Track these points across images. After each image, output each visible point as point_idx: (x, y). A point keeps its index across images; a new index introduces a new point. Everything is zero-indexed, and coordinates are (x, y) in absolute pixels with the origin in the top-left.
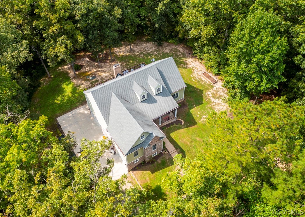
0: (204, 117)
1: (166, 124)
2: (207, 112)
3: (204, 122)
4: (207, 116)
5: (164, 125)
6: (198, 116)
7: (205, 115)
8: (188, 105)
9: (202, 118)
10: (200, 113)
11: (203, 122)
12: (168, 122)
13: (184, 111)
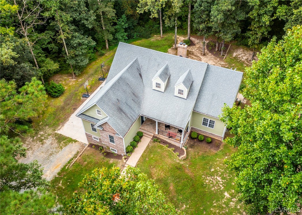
0: (216, 178)
1: (165, 139)
2: (230, 179)
3: (209, 182)
4: (222, 181)
5: (161, 138)
6: (213, 170)
7: (222, 179)
8: (220, 150)
9: (213, 177)
10: (219, 171)
11: (207, 181)
12: (167, 139)
13: (208, 150)
